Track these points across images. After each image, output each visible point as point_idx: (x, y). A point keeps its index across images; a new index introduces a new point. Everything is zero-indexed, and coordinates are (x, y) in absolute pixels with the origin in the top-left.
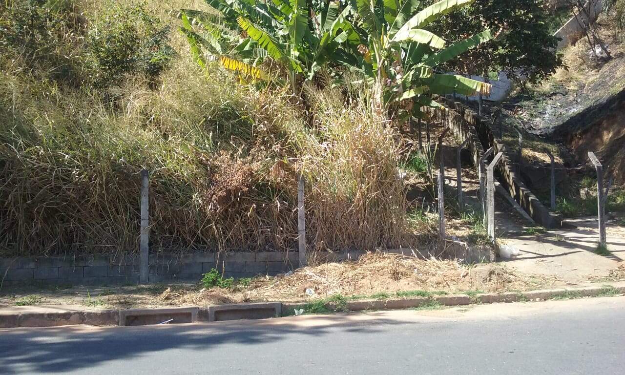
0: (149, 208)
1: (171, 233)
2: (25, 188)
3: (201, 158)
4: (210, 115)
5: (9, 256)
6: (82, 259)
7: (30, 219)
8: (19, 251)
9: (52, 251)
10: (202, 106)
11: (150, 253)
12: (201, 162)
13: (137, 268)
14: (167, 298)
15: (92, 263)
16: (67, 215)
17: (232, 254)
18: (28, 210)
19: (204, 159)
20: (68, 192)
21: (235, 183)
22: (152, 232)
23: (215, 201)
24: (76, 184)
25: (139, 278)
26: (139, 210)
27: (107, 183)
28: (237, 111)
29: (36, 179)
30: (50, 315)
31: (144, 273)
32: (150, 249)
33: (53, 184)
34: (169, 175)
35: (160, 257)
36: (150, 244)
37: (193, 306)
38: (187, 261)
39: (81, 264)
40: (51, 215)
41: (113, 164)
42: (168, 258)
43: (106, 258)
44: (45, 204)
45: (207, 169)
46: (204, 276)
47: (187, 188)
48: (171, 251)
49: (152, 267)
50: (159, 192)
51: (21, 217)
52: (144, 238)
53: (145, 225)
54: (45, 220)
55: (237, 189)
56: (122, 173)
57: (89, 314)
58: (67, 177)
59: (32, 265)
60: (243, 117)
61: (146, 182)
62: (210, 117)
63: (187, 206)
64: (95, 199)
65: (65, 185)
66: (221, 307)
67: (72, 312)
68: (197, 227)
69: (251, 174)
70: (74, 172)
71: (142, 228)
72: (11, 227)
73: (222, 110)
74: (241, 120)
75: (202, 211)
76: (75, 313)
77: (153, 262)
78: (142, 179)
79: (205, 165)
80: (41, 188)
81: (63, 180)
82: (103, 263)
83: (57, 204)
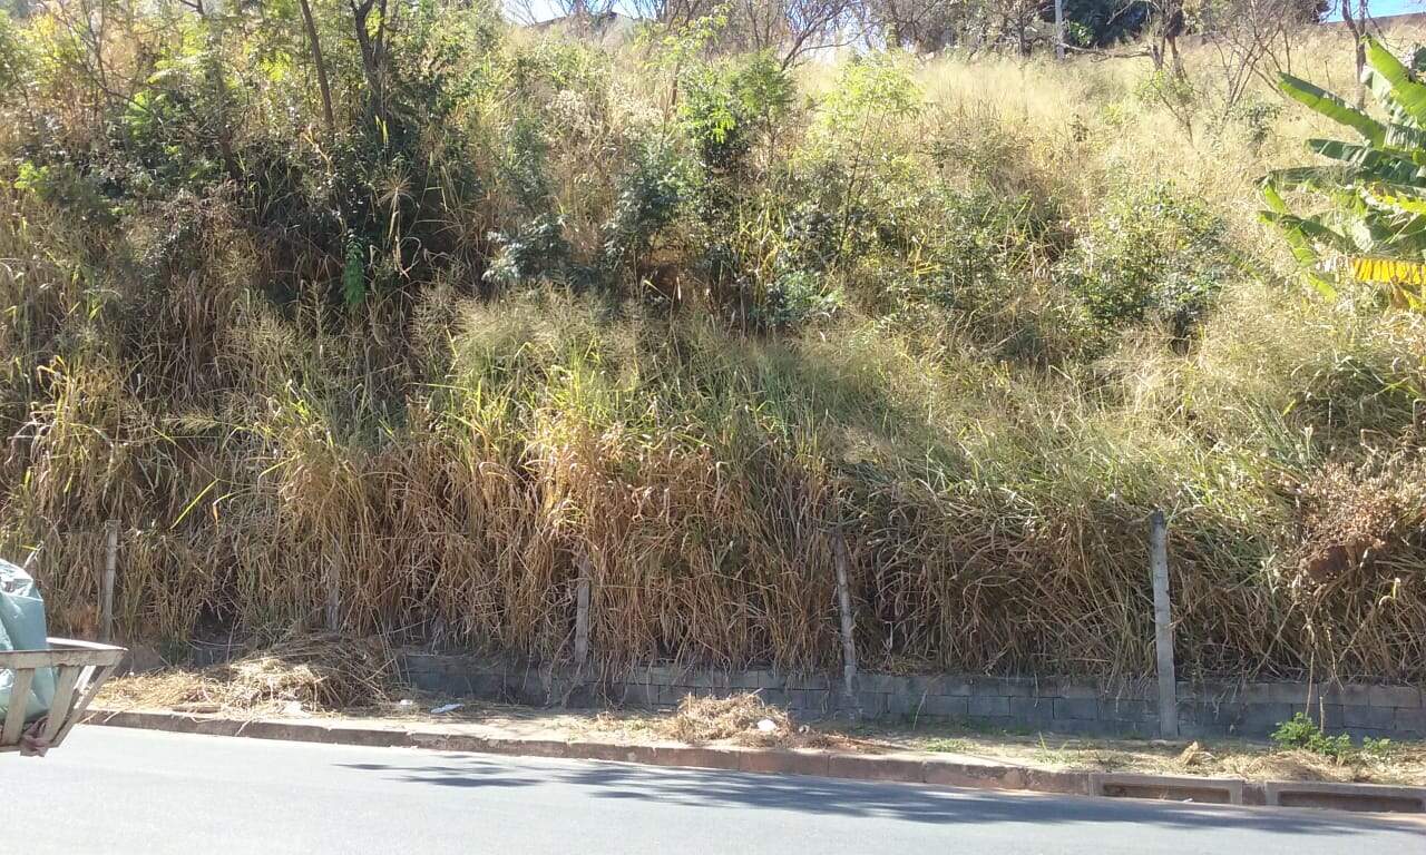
0: (1170, 587)
1: (1220, 638)
2: (947, 554)
3: (1279, 482)
4: (1310, 390)
5: (927, 672)
6: (1050, 683)
7: (956, 608)
8: (944, 663)
9: (1000, 668)
10: (1294, 372)
11: (1178, 678)
12: (1280, 491)
13: (1154, 707)
14: (1192, 762)
15: (1069, 692)
16: (1022, 600)
17: (1360, 687)
18: (955, 592)
19: (1287, 483)
20: (1017, 559)
21: (1353, 532)
22: (1179, 635)
23: (1305, 572)
24: (1031, 543)
25: (1158, 727)
26: (1150, 592)
27: (1087, 542)
28: (1377, 373)
29: (963, 537)
30: (970, 768)
31: (1168, 716)
32: (1177, 672)
33: (992, 544)
34: (1211, 521)
35: (1198, 688)
36: (1177, 661)
37: (1236, 777)
38: (1256, 699)
39: (1047, 693)
40: (994, 602)
41: (1095, 504)
42: (1218, 690)
43: (1094, 685)
44: (980, 580)
45: (1293, 505)
46: (1279, 728)
47: (1252, 547)
48: (1221, 676)
49: (1184, 707)
50: (1190, 556)
51: (944, 602)
52: (1164, 648)
53: (1164, 622)
54: (987, 611)
55: (1359, 546)
56: (1110, 520)
57: (1037, 772)
58: (1015, 533)
59: (964, 690)
60: (1392, 386)
61: (1161, 536)
62: (1310, 394)
63: (1250, 583)
64: (1065, 571)
65: (1012, 546)
66: (1293, 785)
67: (1007, 766)
68: (1273, 627)
69: (1395, 511)
70: (1029, 522)
71: (1157, 628)
72: (931, 623)
73: (1340, 376)
74: (1388, 393)
75: (1283, 595)
76: (1012, 769)
77: (1184, 697)
78: (1153, 530)
79: (1290, 498)
80: (972, 553)
81: (1012, 538)
82: (1089, 693)
83: (1001, 581)
